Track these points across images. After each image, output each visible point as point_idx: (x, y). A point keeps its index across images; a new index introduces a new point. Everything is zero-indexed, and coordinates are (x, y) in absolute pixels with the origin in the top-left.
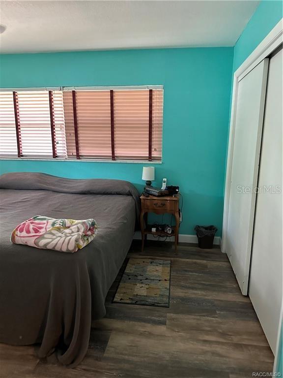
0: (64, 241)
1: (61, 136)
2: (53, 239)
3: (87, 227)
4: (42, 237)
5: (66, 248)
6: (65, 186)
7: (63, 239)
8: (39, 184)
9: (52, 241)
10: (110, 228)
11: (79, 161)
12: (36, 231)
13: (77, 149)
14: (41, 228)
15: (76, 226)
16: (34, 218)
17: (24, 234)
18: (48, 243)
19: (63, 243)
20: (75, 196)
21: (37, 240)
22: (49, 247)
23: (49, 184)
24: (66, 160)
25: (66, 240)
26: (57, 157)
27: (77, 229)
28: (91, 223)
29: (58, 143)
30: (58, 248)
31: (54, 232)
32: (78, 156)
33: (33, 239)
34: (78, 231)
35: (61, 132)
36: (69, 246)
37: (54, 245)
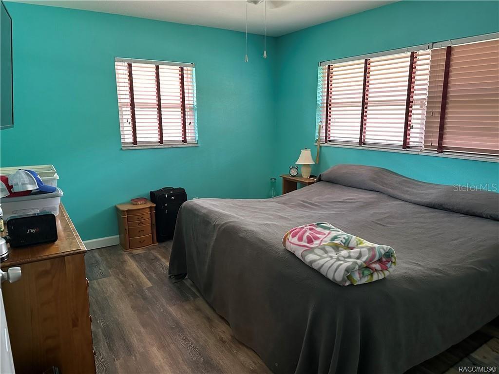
0: (332, 264)
1: (418, 116)
2: (322, 258)
3: (374, 256)
4: (311, 250)
5: (332, 275)
6: (407, 191)
7: (332, 261)
8: (373, 183)
9: (319, 259)
10: (441, 272)
11: (440, 155)
12: (310, 241)
13: (441, 138)
14: (316, 238)
15: (359, 249)
16: (318, 224)
17: (295, 240)
18: (315, 261)
19: (330, 267)
20: (418, 209)
21: (304, 253)
22: (315, 266)
23: (386, 184)
24: (420, 153)
25: (335, 264)
26: (409, 147)
27: (358, 255)
28: (383, 252)
29: (412, 127)
30: (323, 271)
31: (328, 249)
32: (441, 148)
33: (302, 249)
34: (358, 258)
35: (420, 112)
36: (336, 274)
37: (320, 265)
